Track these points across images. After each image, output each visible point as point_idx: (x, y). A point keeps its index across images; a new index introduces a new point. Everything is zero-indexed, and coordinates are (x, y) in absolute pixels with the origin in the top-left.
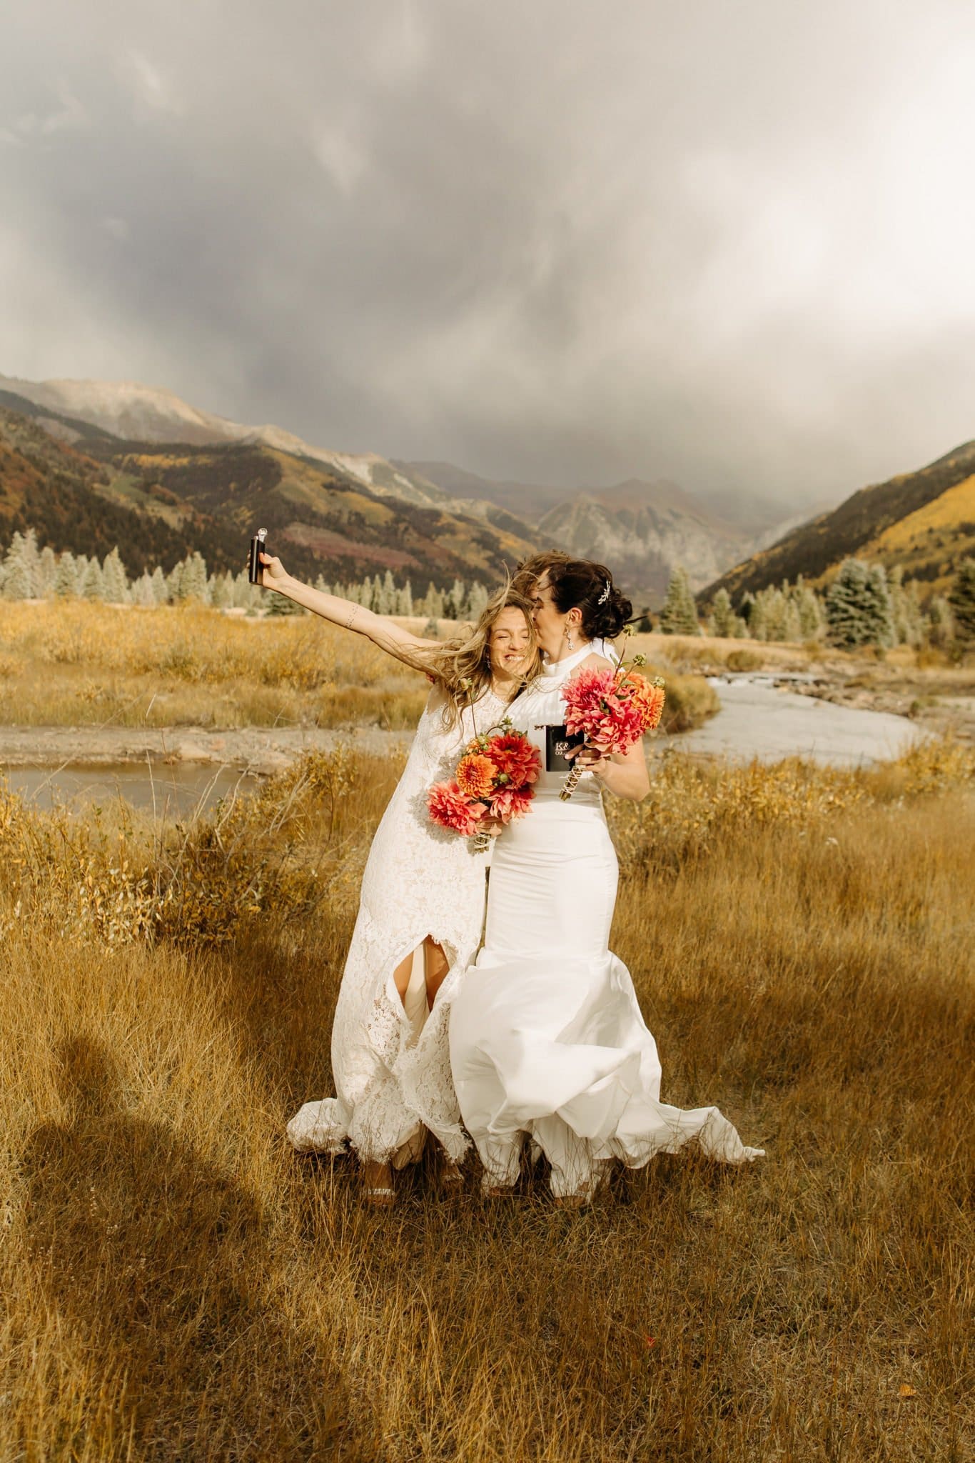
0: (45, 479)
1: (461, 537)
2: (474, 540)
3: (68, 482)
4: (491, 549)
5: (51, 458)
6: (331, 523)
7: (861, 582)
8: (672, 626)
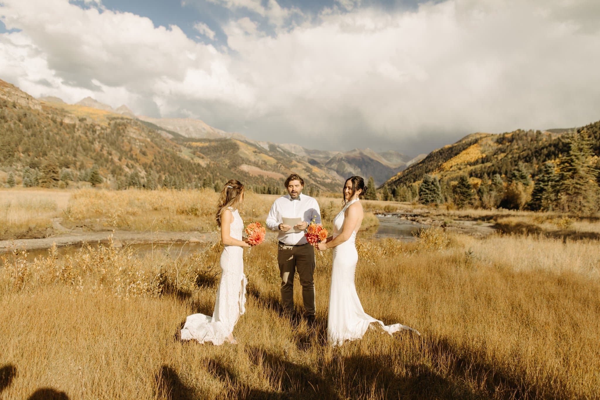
0: (161, 151)
1: (300, 168)
2: (303, 169)
3: (168, 152)
4: (309, 172)
5: (163, 144)
6: (256, 164)
7: (430, 182)
8: (369, 197)
